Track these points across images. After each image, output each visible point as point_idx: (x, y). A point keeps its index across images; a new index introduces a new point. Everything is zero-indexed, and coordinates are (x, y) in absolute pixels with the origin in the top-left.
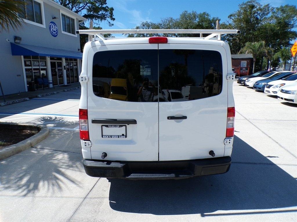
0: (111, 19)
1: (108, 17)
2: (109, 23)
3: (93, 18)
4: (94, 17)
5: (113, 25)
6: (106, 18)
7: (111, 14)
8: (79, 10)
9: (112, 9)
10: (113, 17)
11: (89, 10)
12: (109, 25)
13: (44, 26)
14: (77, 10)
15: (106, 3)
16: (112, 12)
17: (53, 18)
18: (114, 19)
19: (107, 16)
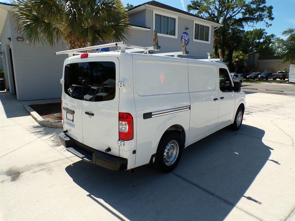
0: (270, 19)
1: (266, 18)
2: (267, 23)
3: (248, 21)
4: (249, 19)
5: (271, 25)
6: (263, 18)
7: (270, 13)
8: (232, 15)
9: (271, 8)
10: (272, 16)
11: (244, 14)
12: (266, 26)
13: (176, 37)
14: (231, 15)
15: (265, 3)
16: (271, 11)
17: (186, 29)
18: (273, 19)
19: (265, 16)
